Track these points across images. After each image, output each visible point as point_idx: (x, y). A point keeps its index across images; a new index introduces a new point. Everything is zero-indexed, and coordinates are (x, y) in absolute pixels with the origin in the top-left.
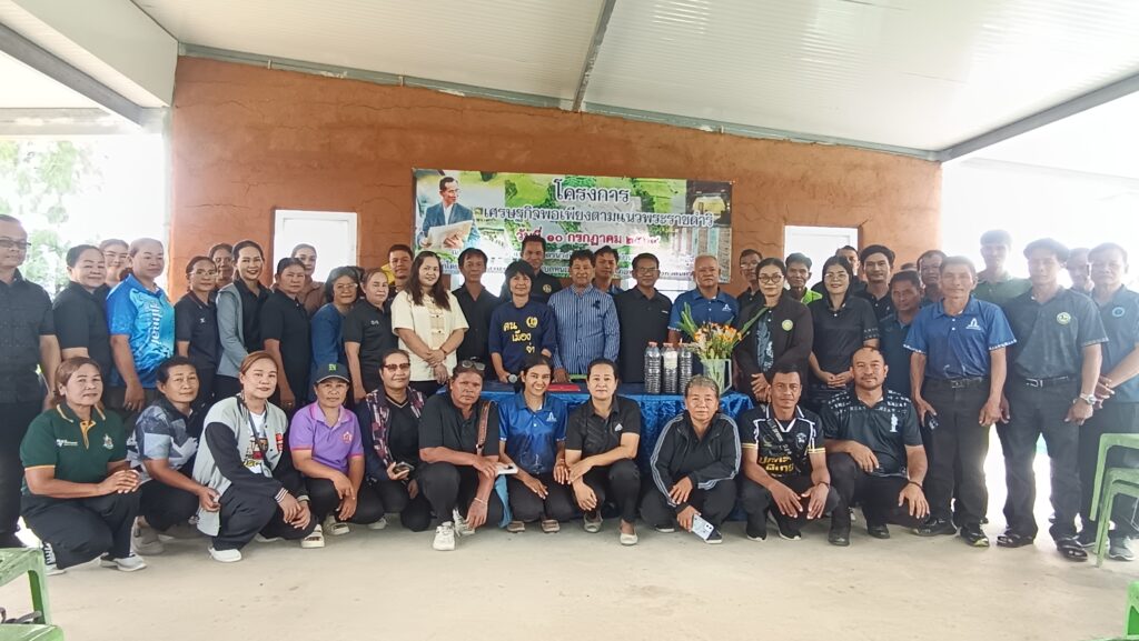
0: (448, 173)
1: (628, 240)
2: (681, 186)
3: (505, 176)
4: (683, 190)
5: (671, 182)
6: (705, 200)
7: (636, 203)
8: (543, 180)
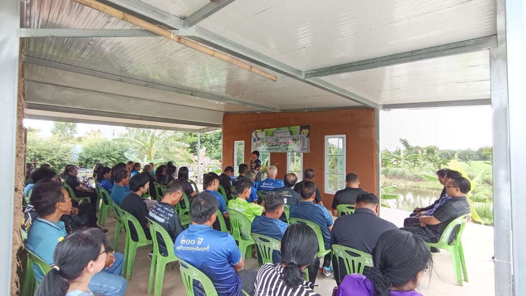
0: (257, 131)
1: (288, 143)
2: (298, 127)
3: (266, 130)
4: (299, 129)
5: (297, 127)
6: (304, 131)
7: (289, 133)
8: (272, 130)
